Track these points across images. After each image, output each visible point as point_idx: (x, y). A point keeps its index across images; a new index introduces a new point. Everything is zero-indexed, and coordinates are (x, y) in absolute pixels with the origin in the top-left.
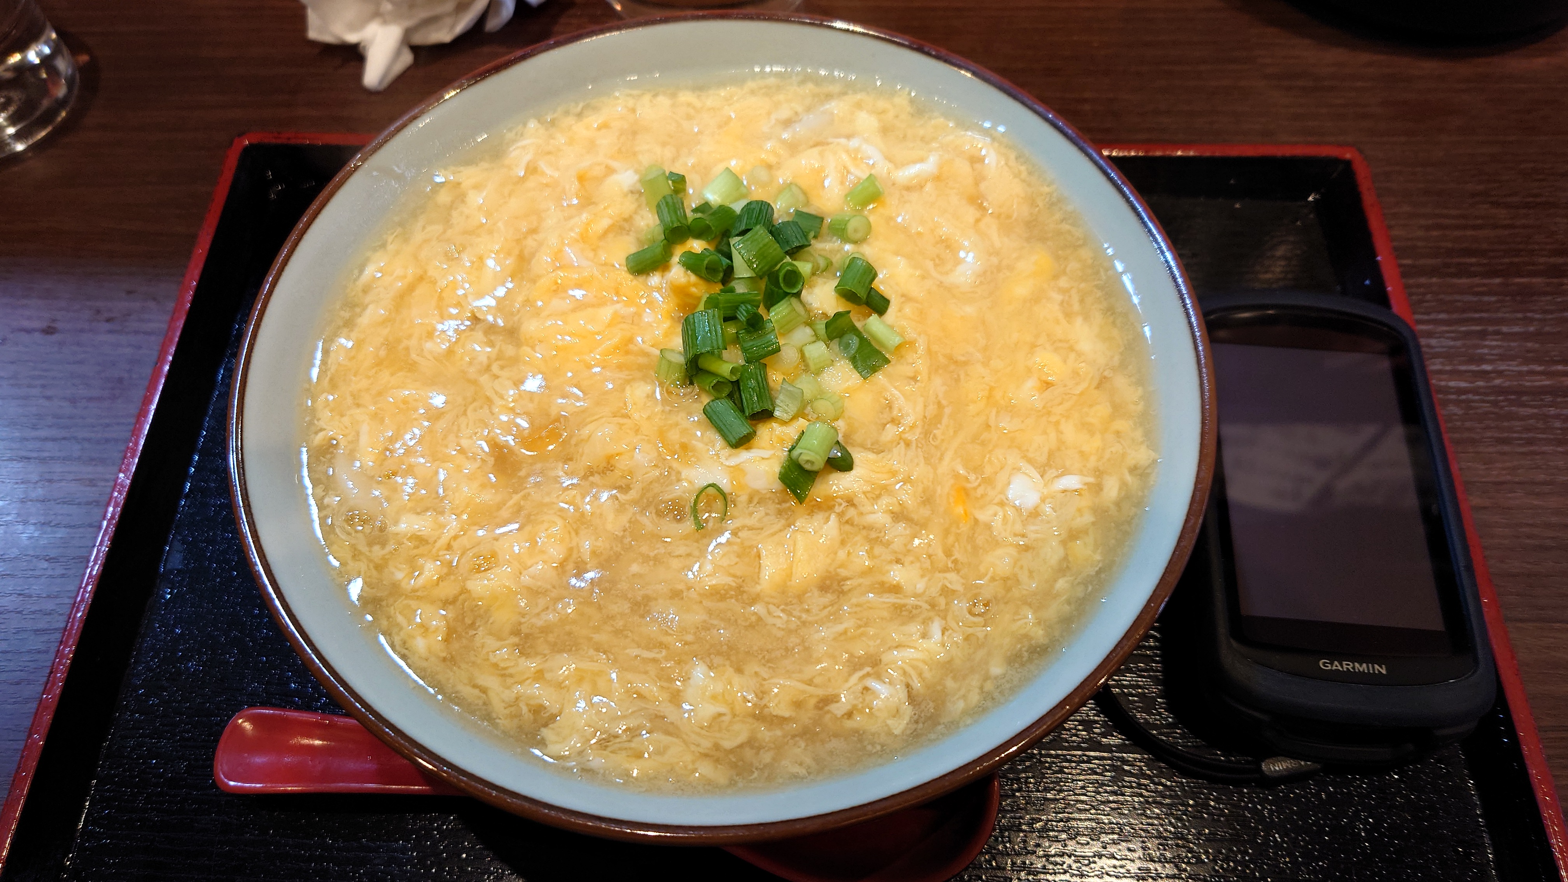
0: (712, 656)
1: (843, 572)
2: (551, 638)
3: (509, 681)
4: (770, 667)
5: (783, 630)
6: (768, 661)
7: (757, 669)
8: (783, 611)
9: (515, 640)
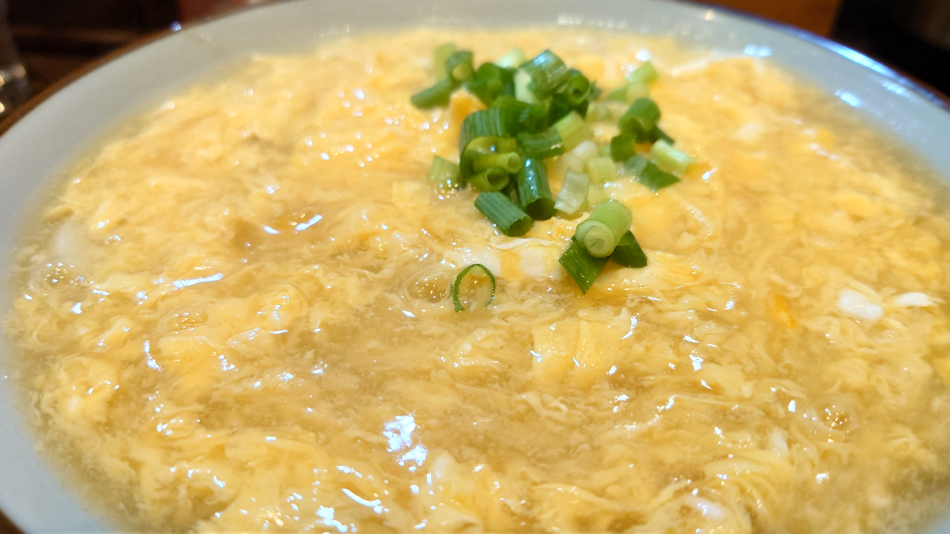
0: (462, 447)
1: (641, 367)
2: (247, 410)
3: (175, 455)
4: (543, 469)
5: (562, 424)
6: (541, 460)
7: (525, 469)
8: (563, 402)
9: (200, 408)
